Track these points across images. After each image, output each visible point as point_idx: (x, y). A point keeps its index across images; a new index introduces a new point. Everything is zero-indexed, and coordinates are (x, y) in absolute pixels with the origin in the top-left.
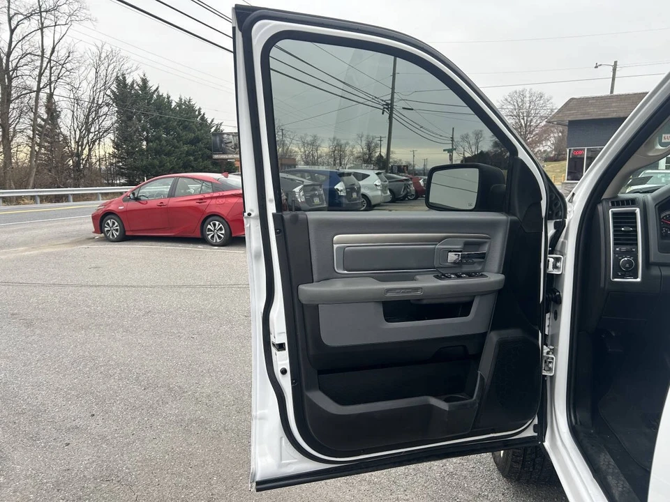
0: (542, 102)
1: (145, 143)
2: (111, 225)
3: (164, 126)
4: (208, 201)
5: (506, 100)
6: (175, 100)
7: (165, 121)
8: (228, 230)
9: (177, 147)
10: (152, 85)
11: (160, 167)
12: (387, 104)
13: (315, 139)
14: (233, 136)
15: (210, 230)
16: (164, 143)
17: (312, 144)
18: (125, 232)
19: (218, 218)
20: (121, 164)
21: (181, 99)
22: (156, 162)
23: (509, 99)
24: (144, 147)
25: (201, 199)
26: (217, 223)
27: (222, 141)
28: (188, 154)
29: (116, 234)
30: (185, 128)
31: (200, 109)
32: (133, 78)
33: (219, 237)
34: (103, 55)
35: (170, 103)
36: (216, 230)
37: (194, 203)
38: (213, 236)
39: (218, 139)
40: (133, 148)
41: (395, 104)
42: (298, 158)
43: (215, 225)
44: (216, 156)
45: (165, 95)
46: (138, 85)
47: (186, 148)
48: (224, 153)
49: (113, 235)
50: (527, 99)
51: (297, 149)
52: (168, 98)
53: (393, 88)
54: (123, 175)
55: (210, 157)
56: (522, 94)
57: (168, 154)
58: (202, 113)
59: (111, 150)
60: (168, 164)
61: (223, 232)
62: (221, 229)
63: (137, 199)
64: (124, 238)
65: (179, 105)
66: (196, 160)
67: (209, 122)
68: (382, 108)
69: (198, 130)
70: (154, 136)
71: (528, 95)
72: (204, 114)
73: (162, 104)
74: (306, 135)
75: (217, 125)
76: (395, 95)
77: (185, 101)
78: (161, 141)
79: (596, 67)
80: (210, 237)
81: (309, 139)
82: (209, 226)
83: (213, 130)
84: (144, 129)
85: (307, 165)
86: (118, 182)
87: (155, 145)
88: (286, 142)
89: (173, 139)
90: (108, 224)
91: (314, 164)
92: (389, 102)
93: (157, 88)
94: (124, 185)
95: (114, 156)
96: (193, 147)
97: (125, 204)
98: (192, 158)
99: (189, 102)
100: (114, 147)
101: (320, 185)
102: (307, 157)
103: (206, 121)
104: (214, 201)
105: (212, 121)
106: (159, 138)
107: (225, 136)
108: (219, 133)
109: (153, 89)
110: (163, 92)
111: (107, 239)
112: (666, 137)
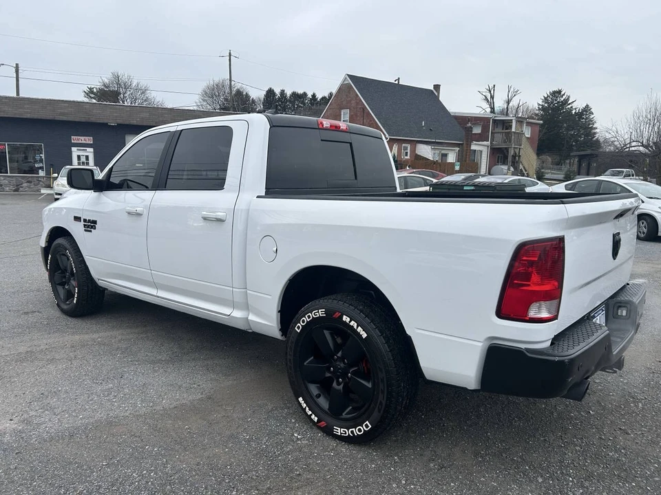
112: (75, 139)
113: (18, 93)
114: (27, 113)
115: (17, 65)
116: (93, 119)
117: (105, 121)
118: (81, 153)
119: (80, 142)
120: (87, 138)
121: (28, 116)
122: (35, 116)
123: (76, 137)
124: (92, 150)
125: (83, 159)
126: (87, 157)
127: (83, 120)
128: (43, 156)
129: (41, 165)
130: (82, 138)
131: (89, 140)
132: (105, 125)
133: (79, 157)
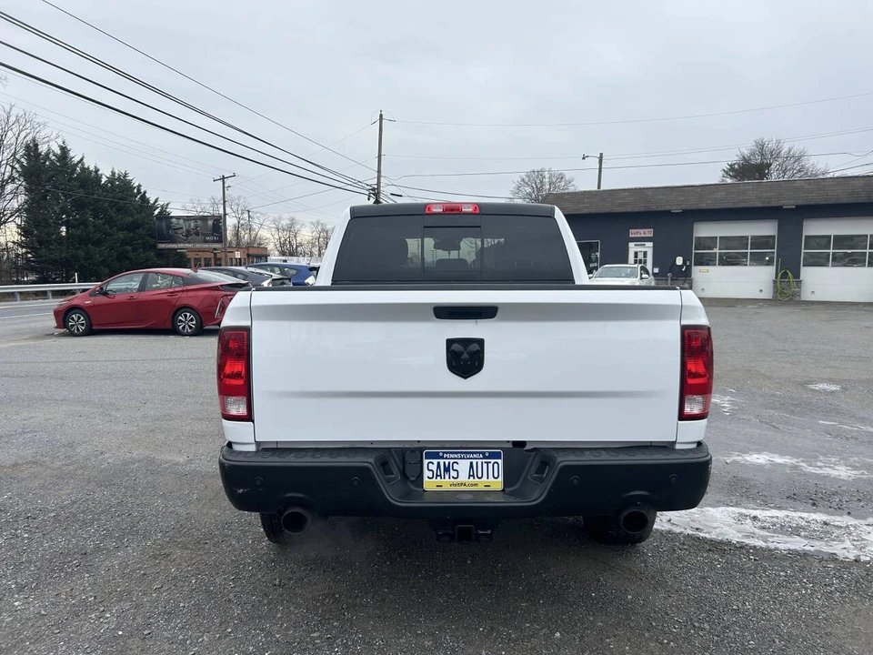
0: (563, 184)
1: (64, 229)
2: (76, 319)
3: (91, 207)
4: (179, 294)
5: (523, 180)
6: (105, 173)
7: (92, 202)
8: (199, 321)
9: (107, 234)
10: (75, 155)
11: (86, 259)
12: (374, 189)
13: (293, 223)
14: (184, 220)
15: (181, 321)
16: (91, 229)
17: (290, 228)
18: (91, 326)
19: (188, 310)
20: (30, 255)
21: (113, 173)
22: (81, 253)
23: (527, 180)
24: (64, 234)
25: (172, 293)
26: (188, 314)
27: (169, 227)
28: (124, 242)
29: (82, 328)
30: (120, 210)
31: (139, 186)
32: (49, 146)
33: (190, 327)
34: (12, 119)
35: (98, 178)
36: (187, 320)
37: (165, 297)
38: (184, 327)
39: (164, 224)
40: (49, 235)
41: (382, 189)
42: (270, 247)
43: (186, 316)
44: (162, 246)
45: (92, 168)
46: (54, 155)
47: (121, 235)
48: (173, 242)
49: (78, 329)
50: (547, 180)
51: (269, 236)
52: (97, 171)
53: (379, 171)
54: (33, 270)
55: (154, 247)
56: (540, 173)
57: (97, 243)
58: (142, 191)
59: (17, 238)
60: (98, 256)
61: (194, 322)
62: (192, 320)
63: (106, 294)
64: (90, 332)
65: (112, 179)
66: (134, 250)
67: (152, 202)
68: (367, 193)
69: (138, 213)
70: (77, 220)
71: (547, 176)
72: (145, 192)
73: (89, 179)
74: (280, 218)
75: (162, 207)
76: (382, 180)
77: (119, 175)
78: (87, 227)
79: (584, 158)
80: (181, 327)
81: (285, 222)
82: (180, 318)
83: (156, 212)
84: (64, 211)
85: (283, 255)
86: (26, 279)
87: (79, 232)
88: (254, 226)
89: (104, 224)
90: (73, 319)
91: (292, 254)
92: (376, 187)
93: (82, 159)
94: (34, 282)
95: (20, 244)
96: (131, 234)
97: (92, 298)
98: (129, 248)
99: (125, 176)
100: (20, 234)
101: (290, 279)
102: (282, 245)
103: (148, 201)
104: (184, 294)
105: (156, 201)
106: (84, 223)
107: (174, 220)
108: (164, 216)
109: (76, 160)
110: (90, 164)
111: (72, 334)
112: (633, 233)
113: (599, 187)
114: (586, 207)
115: (601, 154)
116: (654, 208)
117: (668, 208)
118: (638, 249)
119: (639, 236)
120: (647, 230)
121: (586, 211)
122: (593, 211)
123: (635, 231)
124: (651, 244)
125: (641, 256)
126: (645, 253)
127: (642, 210)
128: (598, 254)
129: (596, 265)
130: (642, 231)
131: (649, 233)
132: (667, 214)
133: (636, 254)
